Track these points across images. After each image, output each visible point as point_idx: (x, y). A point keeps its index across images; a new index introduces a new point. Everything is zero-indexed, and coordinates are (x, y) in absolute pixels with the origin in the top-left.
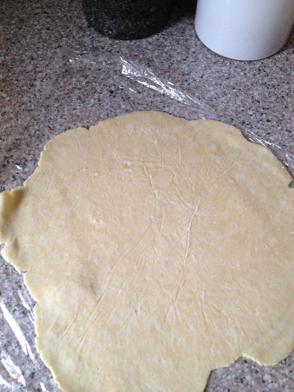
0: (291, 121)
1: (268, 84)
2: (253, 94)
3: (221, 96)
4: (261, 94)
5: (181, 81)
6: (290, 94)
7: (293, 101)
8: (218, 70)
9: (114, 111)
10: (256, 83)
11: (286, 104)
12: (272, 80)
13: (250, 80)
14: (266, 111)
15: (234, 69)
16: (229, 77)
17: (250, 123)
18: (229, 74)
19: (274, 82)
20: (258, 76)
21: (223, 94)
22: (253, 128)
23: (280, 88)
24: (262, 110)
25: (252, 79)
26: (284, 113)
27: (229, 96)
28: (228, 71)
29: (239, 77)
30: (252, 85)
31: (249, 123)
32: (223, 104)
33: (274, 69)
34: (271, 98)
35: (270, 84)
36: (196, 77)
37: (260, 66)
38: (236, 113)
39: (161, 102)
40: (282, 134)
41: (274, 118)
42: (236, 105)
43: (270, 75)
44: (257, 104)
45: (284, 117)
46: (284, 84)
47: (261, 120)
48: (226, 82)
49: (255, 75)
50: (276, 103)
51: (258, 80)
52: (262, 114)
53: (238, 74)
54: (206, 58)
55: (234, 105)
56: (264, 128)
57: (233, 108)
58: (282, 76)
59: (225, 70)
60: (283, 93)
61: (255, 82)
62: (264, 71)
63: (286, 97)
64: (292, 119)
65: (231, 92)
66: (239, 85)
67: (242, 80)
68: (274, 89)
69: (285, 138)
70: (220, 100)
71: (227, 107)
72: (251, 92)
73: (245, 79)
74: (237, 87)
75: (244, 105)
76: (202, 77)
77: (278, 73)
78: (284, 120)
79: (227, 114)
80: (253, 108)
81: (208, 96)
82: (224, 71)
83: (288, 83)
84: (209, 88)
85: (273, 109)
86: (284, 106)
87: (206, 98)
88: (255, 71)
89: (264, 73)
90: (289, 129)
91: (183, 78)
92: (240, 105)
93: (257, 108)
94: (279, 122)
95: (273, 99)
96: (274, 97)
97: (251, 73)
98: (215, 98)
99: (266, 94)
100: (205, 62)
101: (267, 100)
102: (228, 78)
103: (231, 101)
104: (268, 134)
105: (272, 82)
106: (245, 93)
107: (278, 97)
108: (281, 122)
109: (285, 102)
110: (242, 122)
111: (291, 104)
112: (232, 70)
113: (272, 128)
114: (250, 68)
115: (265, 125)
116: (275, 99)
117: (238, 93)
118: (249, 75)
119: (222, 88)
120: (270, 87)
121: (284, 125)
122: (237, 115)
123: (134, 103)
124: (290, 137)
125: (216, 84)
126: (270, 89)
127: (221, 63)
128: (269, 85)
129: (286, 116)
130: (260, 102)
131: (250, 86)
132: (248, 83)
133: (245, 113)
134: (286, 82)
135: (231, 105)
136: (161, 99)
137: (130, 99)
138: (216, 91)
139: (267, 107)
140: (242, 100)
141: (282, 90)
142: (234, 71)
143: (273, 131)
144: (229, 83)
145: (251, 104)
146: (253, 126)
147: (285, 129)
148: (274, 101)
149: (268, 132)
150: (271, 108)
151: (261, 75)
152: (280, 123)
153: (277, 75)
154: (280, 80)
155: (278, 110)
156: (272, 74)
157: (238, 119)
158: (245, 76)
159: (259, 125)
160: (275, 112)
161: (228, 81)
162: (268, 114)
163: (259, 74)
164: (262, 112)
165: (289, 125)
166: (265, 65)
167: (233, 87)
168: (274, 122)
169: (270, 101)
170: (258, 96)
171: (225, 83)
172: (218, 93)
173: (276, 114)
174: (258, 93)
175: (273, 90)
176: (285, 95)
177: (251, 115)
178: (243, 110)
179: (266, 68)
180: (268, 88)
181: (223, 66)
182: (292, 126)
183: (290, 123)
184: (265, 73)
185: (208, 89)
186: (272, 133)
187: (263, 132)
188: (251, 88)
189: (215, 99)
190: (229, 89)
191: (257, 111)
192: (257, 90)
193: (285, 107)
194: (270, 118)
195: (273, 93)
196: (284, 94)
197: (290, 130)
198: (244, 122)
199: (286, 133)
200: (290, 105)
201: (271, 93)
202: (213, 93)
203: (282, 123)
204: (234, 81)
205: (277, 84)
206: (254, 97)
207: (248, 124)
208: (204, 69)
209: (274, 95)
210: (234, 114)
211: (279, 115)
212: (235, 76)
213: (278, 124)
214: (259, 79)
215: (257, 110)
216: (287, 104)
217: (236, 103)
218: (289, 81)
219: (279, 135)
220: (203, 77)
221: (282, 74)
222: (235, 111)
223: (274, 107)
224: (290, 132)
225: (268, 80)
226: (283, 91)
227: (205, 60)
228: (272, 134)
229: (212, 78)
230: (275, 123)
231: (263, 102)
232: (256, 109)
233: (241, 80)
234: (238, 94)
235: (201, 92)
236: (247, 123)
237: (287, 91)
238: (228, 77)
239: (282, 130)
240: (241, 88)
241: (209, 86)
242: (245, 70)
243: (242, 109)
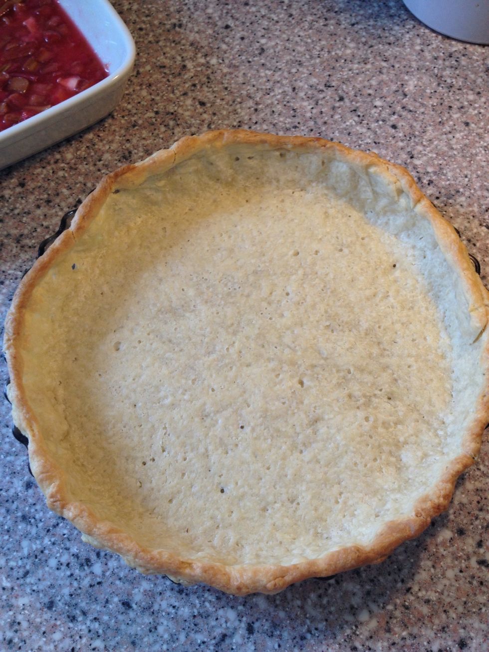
0: (429, 144)
1: (446, 79)
2: (407, 81)
3: (356, 61)
4: (421, 87)
5: (318, 16)
6: (466, 109)
7: (460, 120)
8: (387, 26)
9: (193, 10)
10: (427, 70)
11: (445, 118)
12: (456, 78)
13: (422, 62)
14: (404, 113)
15: (411, 36)
16: (394, 43)
17: (363, 116)
18: (398, 40)
19: (457, 82)
20: (440, 62)
21: (363, 60)
22: (361, 125)
23: (459, 94)
24: (399, 108)
25: (426, 62)
26: (430, 128)
27: (369, 66)
28: (400, 35)
29: (409, 49)
30: (418, 69)
31: (361, 115)
32: (350, 72)
33: (475, 65)
34: (430, 100)
35: (449, 81)
36: (345, 21)
37: (456, 51)
38: (356, 93)
39: (264, 29)
40: (396, 154)
41: (407, 127)
42: (366, 83)
43: (461, 70)
44: (400, 97)
45: (424, 134)
46: (471, 92)
47: (383, 121)
48: (382, 48)
49: (436, 59)
50: (431, 110)
51: (434, 67)
52: (394, 113)
53: (412, 45)
54: (384, 3)
55: (364, 81)
56: (379, 132)
57: (358, 84)
58: (479, 80)
59: (397, 32)
60: (457, 103)
61: (427, 68)
62: (457, 61)
63: (454, 110)
64: (433, 143)
65: (377, 63)
66: (397, 60)
67: (409, 57)
68: (447, 90)
69: (397, 161)
70: (350, 66)
71: (351, 79)
72: (406, 78)
73: (414, 57)
74: (392, 61)
75: (379, 88)
76: (353, 25)
77: (476, 73)
78: (419, 138)
79: (342, 88)
80: (388, 99)
81: (338, 52)
82: (393, 33)
83: (479, 93)
84: (349, 43)
85: (417, 115)
86: (440, 120)
87: (333, 53)
88: (441, 54)
89: (454, 62)
90: (415, 152)
91: (325, 13)
92: (373, 87)
93: (394, 102)
94: (410, 136)
95: (431, 103)
96: (436, 100)
97: (434, 53)
98: (345, 60)
99: (428, 91)
100: (377, 9)
101: (420, 100)
102: (390, 44)
103: (366, 75)
104: (375, 143)
105: (454, 80)
106: (396, 75)
107: (441, 104)
108: (413, 138)
109: (447, 115)
110: (353, 109)
111: (454, 122)
112: (407, 36)
113: (391, 138)
114: (438, 46)
115: (382, 130)
116: (435, 104)
117: (386, 69)
118: (426, 54)
119: (369, 51)
120: (443, 85)
121: (413, 144)
122: (356, 96)
123: (227, 13)
124: (405, 163)
125: (365, 44)
126: (441, 88)
127: (401, 20)
128: (445, 81)
129: (428, 134)
130: (408, 97)
131: (413, 69)
132: (414, 64)
133: (369, 99)
134: (478, 90)
135: (360, 79)
136: (267, 25)
137: (227, 6)
138: (355, 51)
139: (411, 109)
140: (382, 81)
141: (458, 98)
142: (408, 39)
143: (388, 143)
144: (386, 51)
145: (391, 92)
146: (364, 122)
147: (409, 149)
148: (430, 106)
149: (377, 141)
150: (416, 112)
151: (447, 63)
152: (408, 139)
153: (472, 74)
154: (469, 83)
155: (425, 121)
156: (464, 70)
157: (352, 102)
158: (419, 54)
159: (374, 125)
160: (416, 121)
161: (387, 47)
162: (403, 117)
163: (444, 60)
164: (396, 111)
165: (420, 148)
166: (467, 53)
167: (386, 58)
168: (400, 132)
169: (425, 103)
170: (411, 88)
171: (379, 48)
172: (356, 55)
173: (415, 124)
174: (417, 84)
175: (445, 90)
176: (455, 107)
177: (375, 107)
178: (370, 95)
179: (463, 58)
180: (439, 84)
181: (398, 25)
182: (423, 152)
183: (424, 146)
184: (456, 63)
185: (347, 44)
186: (383, 144)
187: (371, 137)
188: (412, 72)
189: (343, 61)
190: (378, 58)
191: (390, 107)
192: (419, 79)
193: (440, 122)
194: (399, 125)
195: (440, 96)
196: (455, 105)
197: (415, 156)
198: (355, 110)
199: (404, 156)
200: (451, 123)
201: (437, 94)
202: (348, 51)
203: (412, 141)
204: (397, 51)
205: (460, 86)
206: (405, 86)
207: (359, 116)
208: (367, 16)
209: (439, 97)
210: (352, 93)
211: (418, 127)
212: (404, 46)
213: (404, 138)
214: (437, 66)
215: (391, 105)
216: (447, 120)
217: (368, 80)
218: (483, 91)
219: (390, 153)
220: (355, 26)
221: (482, 77)
222: (357, 89)
223: (423, 113)
224: (412, 157)
225: (451, 75)
226: (458, 100)
227: (379, 6)
228: (381, 147)
229: (367, 33)
230: (401, 135)
231: (412, 100)
232: (392, 102)
233: (407, 55)
234: (385, 71)
235: (332, 42)
236: (359, 113)
237: (466, 103)
238: (392, 43)
239: (402, 149)
240: (397, 66)
241: (352, 40)
242: (428, 45)
243: (370, 91)
